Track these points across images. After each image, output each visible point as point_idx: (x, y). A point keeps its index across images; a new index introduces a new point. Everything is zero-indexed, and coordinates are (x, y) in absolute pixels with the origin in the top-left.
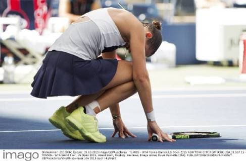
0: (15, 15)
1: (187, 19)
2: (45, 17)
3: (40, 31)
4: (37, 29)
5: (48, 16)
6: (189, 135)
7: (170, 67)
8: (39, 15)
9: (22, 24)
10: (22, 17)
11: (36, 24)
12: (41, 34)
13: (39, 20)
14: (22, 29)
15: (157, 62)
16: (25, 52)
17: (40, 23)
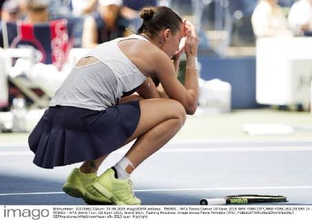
0: (27, 46)
1: (245, 51)
2: (65, 48)
3: (59, 66)
4: (54, 63)
5: (70, 46)
6: (248, 199)
7: (223, 112)
8: (57, 46)
9: (36, 57)
10: (36, 47)
11: (54, 57)
12: (60, 69)
13: (57, 52)
14: (36, 63)
15: (207, 105)
16: (39, 92)
17: (58, 57)
